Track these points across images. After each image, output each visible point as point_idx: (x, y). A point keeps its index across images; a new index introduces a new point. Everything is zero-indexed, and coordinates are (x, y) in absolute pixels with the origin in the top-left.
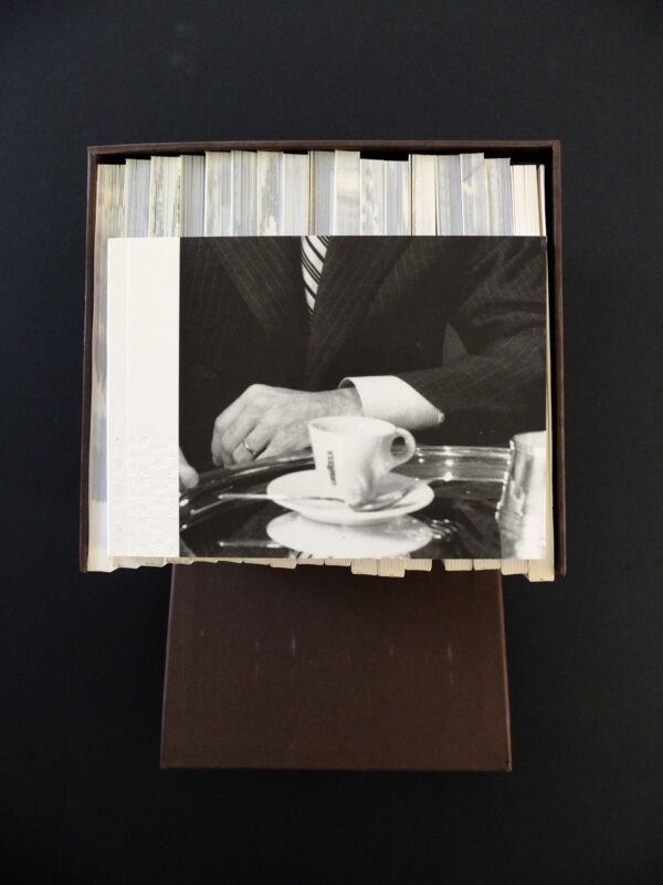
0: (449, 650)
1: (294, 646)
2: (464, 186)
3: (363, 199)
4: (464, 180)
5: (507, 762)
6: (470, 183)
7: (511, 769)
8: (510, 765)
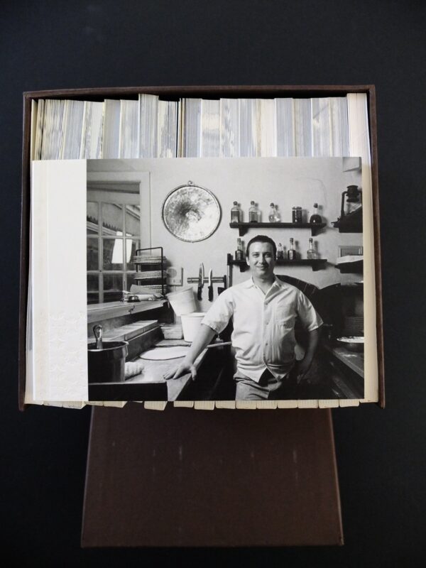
0: (295, 454)
1: (181, 452)
2: (313, 122)
3: (222, 128)
4: (314, 118)
5: (340, 538)
6: (318, 120)
7: (343, 543)
8: (342, 540)
